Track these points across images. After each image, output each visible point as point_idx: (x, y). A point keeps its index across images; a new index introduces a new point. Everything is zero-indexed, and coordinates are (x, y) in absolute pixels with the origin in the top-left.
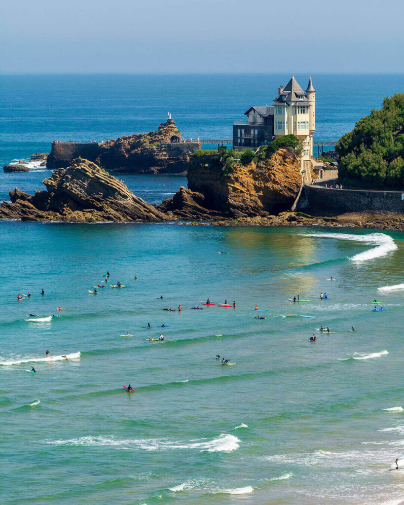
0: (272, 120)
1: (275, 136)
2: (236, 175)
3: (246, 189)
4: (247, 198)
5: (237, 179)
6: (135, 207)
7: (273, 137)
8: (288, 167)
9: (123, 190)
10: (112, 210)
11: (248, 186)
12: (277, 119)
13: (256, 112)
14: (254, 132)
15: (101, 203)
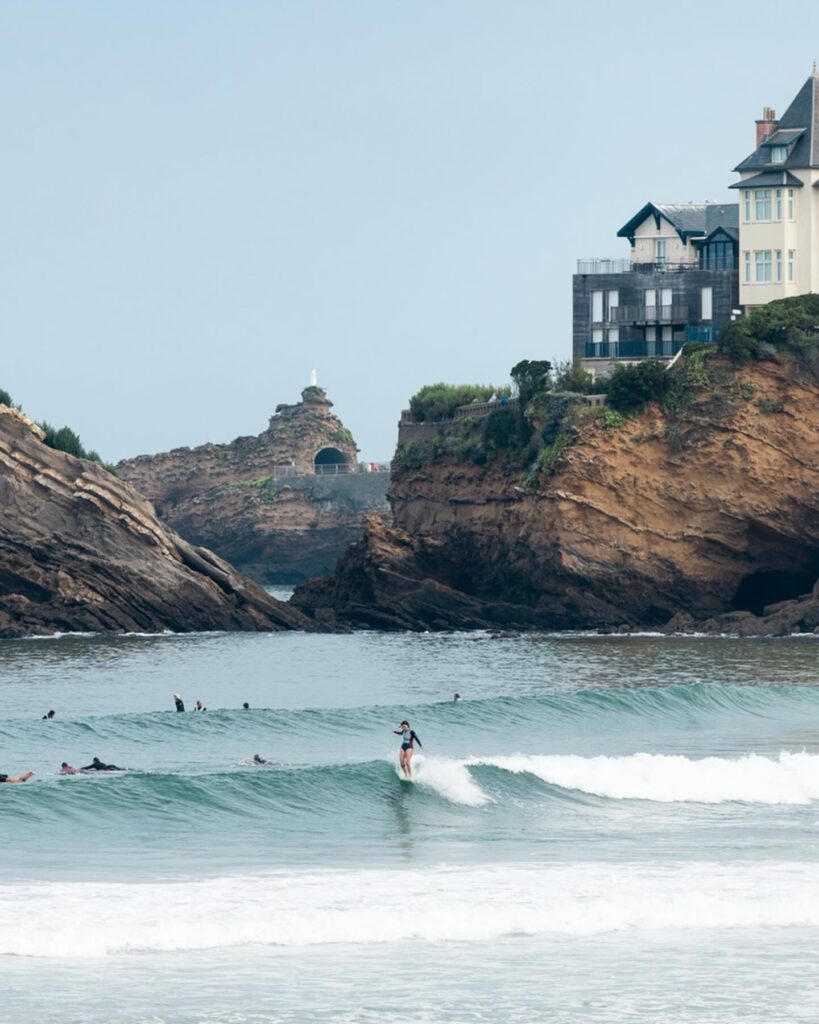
0: (730, 246)
1: (742, 308)
2: (588, 455)
3: (630, 515)
4: (634, 549)
5: (593, 473)
6: (188, 584)
7: (737, 312)
8: (799, 424)
9: (136, 514)
10: (91, 594)
11: (637, 501)
12: (749, 239)
13: (663, 222)
14: (658, 297)
15: (47, 570)
